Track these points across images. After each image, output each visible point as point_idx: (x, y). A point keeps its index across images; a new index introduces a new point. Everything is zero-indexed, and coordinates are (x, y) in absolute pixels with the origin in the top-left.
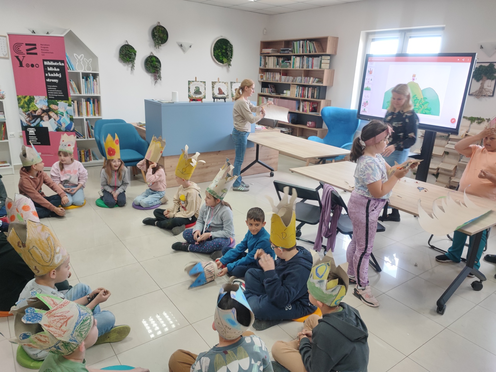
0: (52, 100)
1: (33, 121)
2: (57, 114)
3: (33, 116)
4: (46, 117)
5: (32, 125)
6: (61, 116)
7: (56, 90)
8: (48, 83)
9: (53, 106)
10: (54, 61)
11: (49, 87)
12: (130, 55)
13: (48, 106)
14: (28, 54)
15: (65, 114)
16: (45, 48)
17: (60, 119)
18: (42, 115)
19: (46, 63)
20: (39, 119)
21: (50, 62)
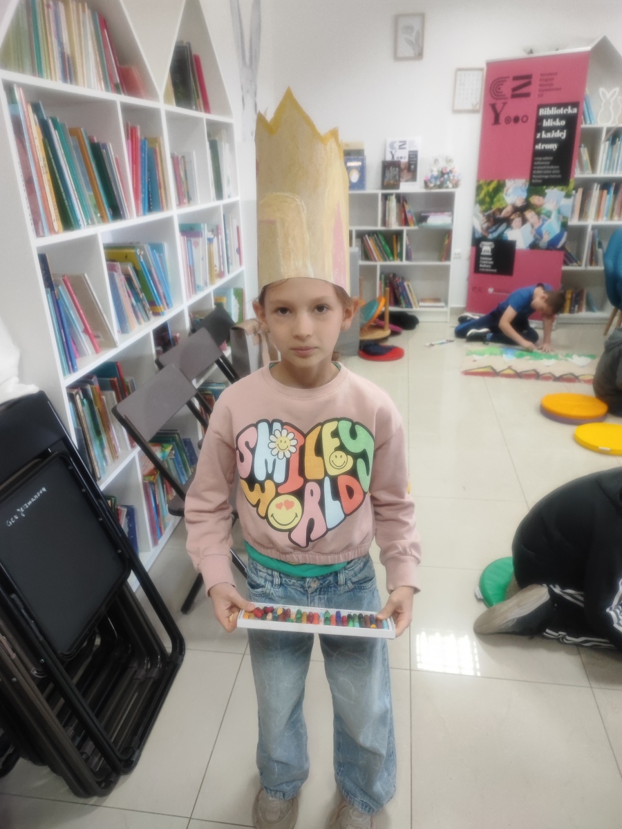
0: (537, 186)
1: (494, 228)
2: (539, 214)
3: (496, 220)
4: (517, 221)
5: (490, 236)
6: (546, 218)
7: (550, 165)
8: (537, 154)
9: (535, 200)
10: (559, 106)
11: (537, 161)
13: (527, 200)
14: (514, 96)
15: (554, 215)
16: (546, 80)
17: (543, 224)
18: (512, 217)
19: (542, 112)
20: (504, 225)
21: (551, 109)
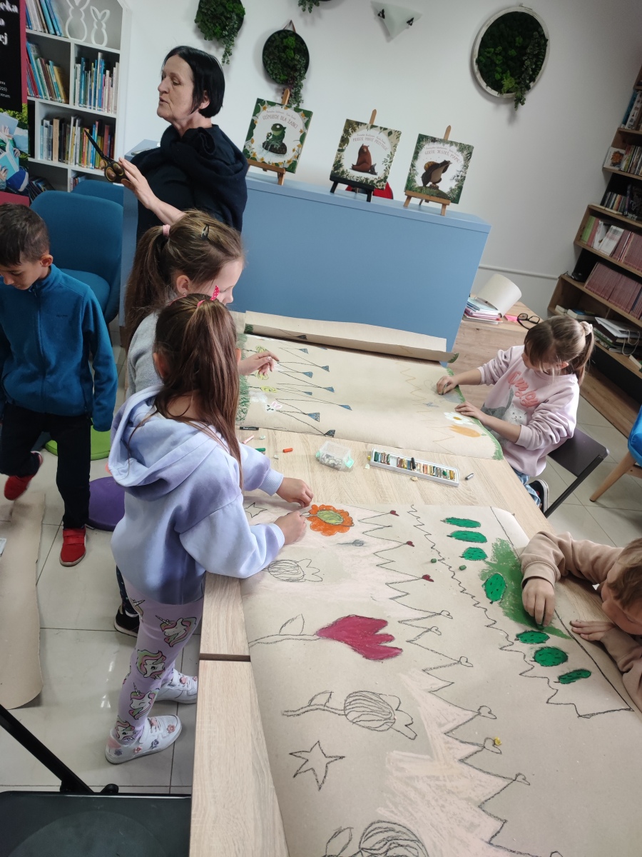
12: (227, 18)
